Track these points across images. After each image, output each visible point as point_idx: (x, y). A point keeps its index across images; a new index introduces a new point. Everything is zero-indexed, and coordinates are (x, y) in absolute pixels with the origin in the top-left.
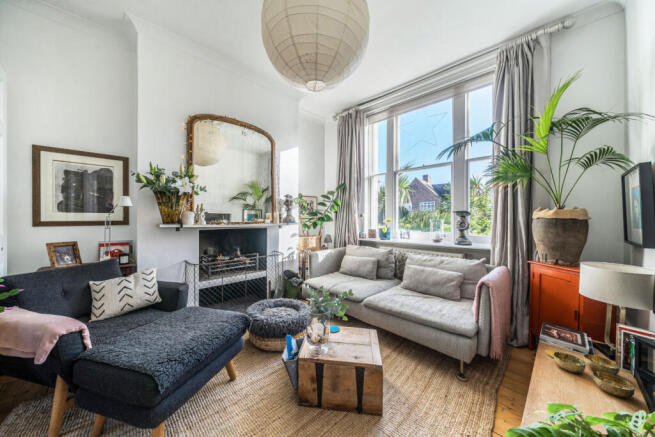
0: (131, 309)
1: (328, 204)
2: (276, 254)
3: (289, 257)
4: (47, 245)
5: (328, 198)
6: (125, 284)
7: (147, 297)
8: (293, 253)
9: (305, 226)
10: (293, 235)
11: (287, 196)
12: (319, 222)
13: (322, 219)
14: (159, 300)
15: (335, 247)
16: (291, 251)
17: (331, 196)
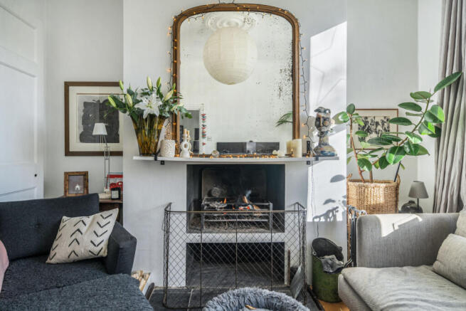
0: (76, 258)
1: (416, 120)
2: (301, 210)
3: (326, 215)
4: (65, 173)
5: (417, 108)
6: (80, 226)
7: (92, 247)
8: (335, 209)
9: (364, 162)
10: (336, 179)
11: (318, 110)
12: (393, 157)
13: (399, 151)
14: (104, 253)
15: (434, 210)
16: (330, 206)
17: (423, 105)
